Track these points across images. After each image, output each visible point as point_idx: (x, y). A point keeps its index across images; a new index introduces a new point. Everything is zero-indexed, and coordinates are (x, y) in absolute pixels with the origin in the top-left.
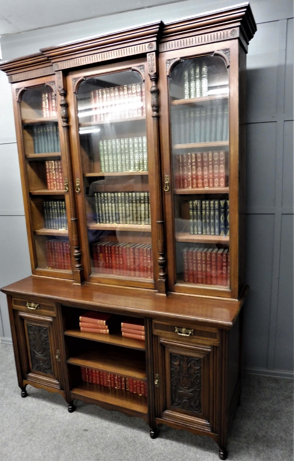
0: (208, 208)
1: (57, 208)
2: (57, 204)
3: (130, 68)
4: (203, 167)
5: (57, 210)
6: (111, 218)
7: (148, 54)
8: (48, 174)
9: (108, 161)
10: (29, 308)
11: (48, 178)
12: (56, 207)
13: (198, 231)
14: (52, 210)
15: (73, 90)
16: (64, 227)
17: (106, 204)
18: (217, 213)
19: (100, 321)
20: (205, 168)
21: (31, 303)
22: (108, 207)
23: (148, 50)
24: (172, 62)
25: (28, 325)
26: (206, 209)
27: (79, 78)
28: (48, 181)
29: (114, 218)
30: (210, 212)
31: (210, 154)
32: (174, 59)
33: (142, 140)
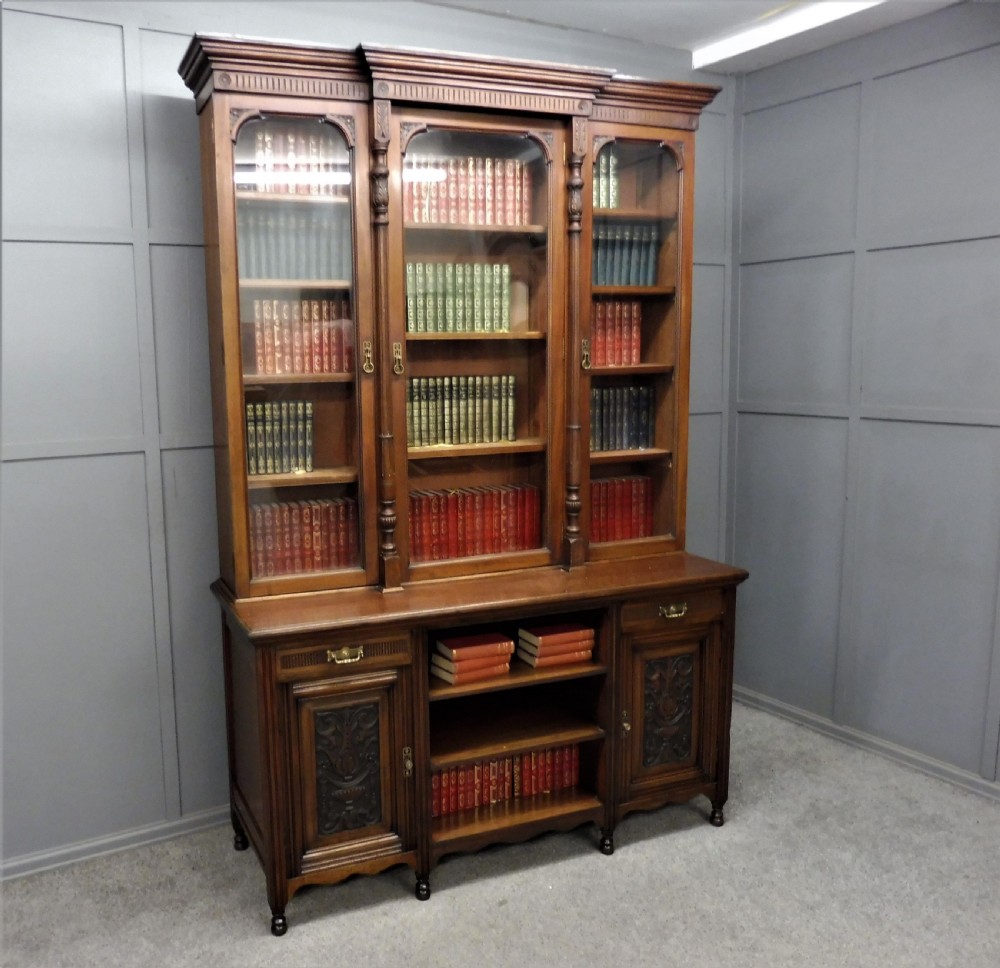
0: (612, 402)
1: (280, 420)
2: (280, 409)
3: (526, 133)
4: (604, 328)
5: (281, 426)
6: (424, 435)
7: (574, 119)
8: (258, 334)
9: (425, 307)
10: (339, 662)
11: (258, 343)
12: (276, 418)
13: (595, 446)
14: (264, 425)
15: (401, 147)
16: (297, 465)
17: (416, 404)
18: (626, 410)
19: (502, 647)
20: (609, 331)
21: (340, 649)
22: (420, 408)
23: (577, 111)
24: (602, 141)
25: (319, 714)
26: (609, 405)
27: (416, 124)
28: (259, 351)
29: (433, 434)
30: (615, 409)
31: (618, 307)
32: (606, 137)
33: (501, 273)
